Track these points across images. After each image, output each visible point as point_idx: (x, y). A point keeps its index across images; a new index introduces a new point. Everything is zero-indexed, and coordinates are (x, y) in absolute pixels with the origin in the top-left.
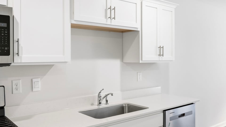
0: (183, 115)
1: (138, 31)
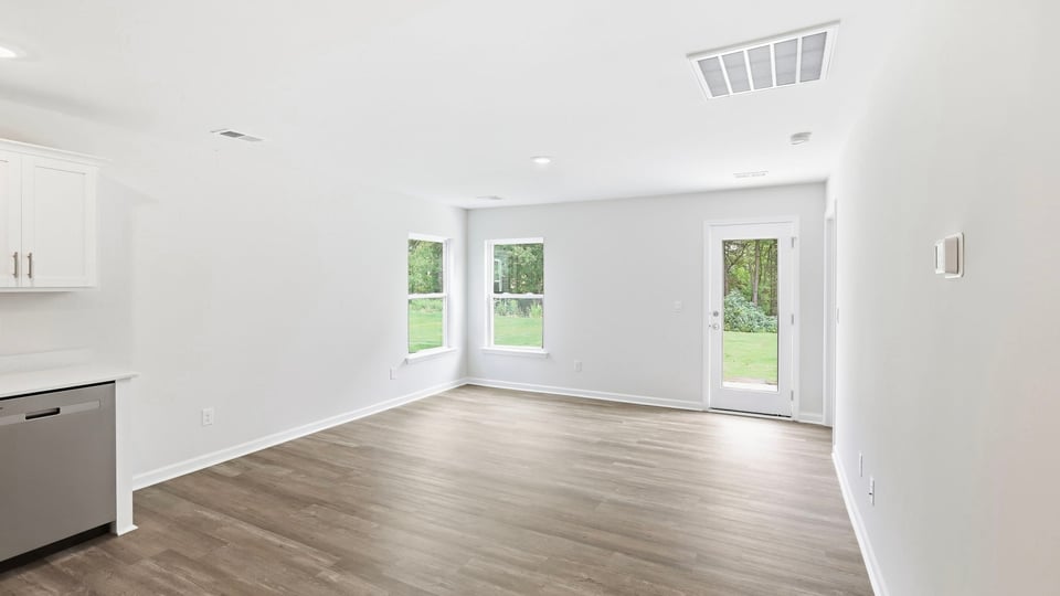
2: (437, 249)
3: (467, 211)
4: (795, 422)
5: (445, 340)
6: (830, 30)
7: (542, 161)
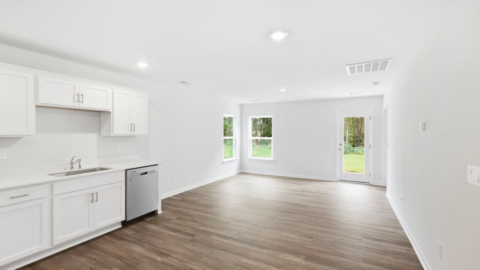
0: (146, 173)
1: (110, 112)
2: (230, 120)
3: (241, 105)
4: (371, 185)
5: (234, 155)
6: (390, 61)
7: (283, 90)
